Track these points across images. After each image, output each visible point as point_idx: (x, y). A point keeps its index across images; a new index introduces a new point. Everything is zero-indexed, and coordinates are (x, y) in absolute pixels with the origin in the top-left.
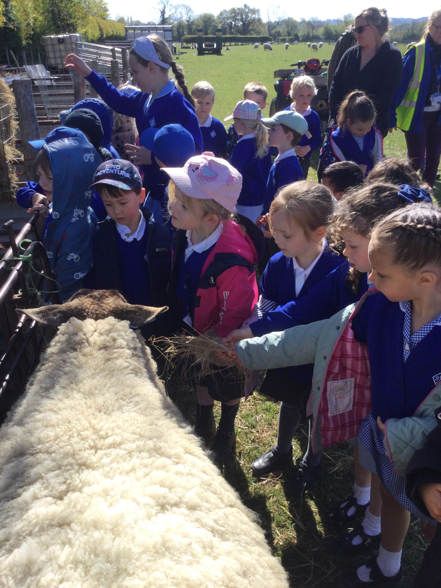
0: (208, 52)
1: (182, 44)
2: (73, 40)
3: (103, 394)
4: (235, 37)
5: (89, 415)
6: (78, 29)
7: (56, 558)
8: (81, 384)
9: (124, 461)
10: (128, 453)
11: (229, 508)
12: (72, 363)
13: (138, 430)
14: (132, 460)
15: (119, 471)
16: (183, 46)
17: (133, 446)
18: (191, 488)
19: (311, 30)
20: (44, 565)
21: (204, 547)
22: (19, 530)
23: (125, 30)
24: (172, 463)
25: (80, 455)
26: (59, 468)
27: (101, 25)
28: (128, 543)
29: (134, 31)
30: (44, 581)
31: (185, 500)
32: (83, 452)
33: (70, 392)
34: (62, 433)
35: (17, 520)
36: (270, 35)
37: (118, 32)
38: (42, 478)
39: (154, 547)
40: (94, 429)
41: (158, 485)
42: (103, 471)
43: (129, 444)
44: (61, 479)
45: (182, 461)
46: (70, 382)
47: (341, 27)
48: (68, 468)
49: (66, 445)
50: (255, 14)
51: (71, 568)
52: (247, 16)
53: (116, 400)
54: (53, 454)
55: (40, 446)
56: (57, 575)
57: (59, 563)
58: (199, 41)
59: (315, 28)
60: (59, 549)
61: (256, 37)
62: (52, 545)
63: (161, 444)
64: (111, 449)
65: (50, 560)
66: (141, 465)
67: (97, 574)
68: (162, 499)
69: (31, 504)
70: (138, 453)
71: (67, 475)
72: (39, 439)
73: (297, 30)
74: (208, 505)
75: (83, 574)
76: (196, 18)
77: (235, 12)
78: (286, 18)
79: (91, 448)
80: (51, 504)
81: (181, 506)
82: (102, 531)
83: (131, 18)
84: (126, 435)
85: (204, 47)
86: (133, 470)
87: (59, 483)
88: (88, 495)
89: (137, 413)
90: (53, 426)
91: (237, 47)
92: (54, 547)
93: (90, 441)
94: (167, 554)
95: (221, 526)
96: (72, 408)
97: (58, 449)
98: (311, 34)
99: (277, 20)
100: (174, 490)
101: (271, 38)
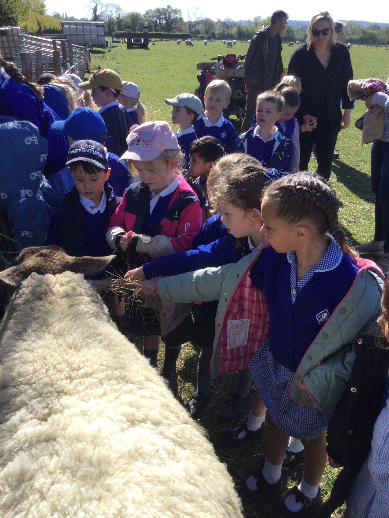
0: (136, 46)
1: (113, 39)
2: (15, 32)
3: (71, 335)
4: (160, 34)
5: (61, 352)
6: (18, 22)
7: (46, 466)
8: (51, 327)
9: (97, 388)
10: (100, 381)
11: (184, 425)
12: (40, 310)
13: (106, 362)
14: (103, 387)
15: (93, 396)
16: (114, 40)
17: (103, 375)
18: (155, 408)
19: (226, 29)
20: (36, 472)
21: (168, 453)
22: (11, 447)
23: (61, 25)
24: (136, 388)
25: (58, 384)
26: (41, 396)
27: (39, 19)
28: (107, 451)
29: (70, 26)
30: (37, 485)
31: (150, 417)
32: (60, 382)
33: (41, 334)
34: (40, 368)
35: (8, 440)
36: (191, 32)
37: (55, 26)
38: (26, 404)
39: (128, 453)
40: (67, 362)
41: (128, 406)
42: (80, 396)
43: (99, 374)
44: (44, 405)
45: (144, 387)
46: (40, 326)
47: (251, 27)
48: (49, 395)
49: (45, 377)
50: (177, 14)
51: (60, 473)
52: (170, 16)
53: (83, 339)
54: (34, 385)
55: (21, 379)
56: (48, 479)
57: (49, 470)
58: (128, 36)
59: (229, 28)
60: (48, 459)
61: (178, 34)
62: (41, 456)
63: (126, 374)
64: (84, 378)
65: (41, 468)
66: (112, 391)
67: (83, 476)
68: (131, 417)
69: (19, 425)
70: (108, 381)
71: (48, 401)
72: (20, 373)
73: (214, 29)
74: (169, 422)
75: (71, 477)
76: (125, 16)
77: (160, 12)
78: (204, 18)
79: (67, 378)
80: (37, 425)
81: (147, 422)
82: (84, 443)
83: (66, 15)
84: (96, 367)
85: (133, 42)
86: (105, 394)
87: (42, 407)
88: (69, 416)
89: (103, 349)
90: (30, 362)
91: (162, 42)
92: (43, 457)
93: (65, 372)
94: (140, 458)
95: (179, 438)
96: (45, 347)
97: (37, 381)
98: (226, 33)
99: (196, 20)
100: (140, 409)
101: (192, 35)
